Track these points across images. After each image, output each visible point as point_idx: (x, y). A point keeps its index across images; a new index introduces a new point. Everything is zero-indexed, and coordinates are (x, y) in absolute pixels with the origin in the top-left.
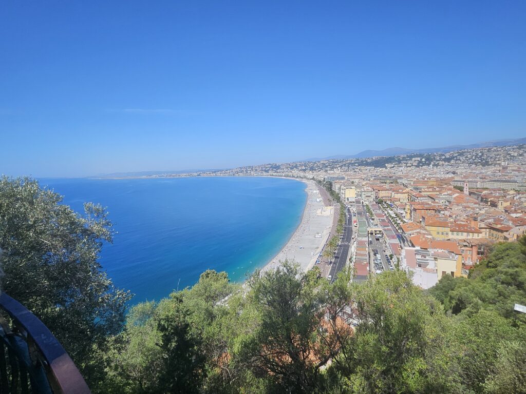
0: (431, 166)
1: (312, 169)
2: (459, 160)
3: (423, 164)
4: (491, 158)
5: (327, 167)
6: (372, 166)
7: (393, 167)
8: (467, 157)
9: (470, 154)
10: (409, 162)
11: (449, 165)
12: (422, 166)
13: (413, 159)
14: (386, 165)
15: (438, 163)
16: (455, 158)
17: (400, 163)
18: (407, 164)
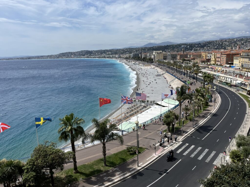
0: (193, 50)
1: (116, 53)
2: (209, 47)
3: (188, 49)
4: (227, 45)
8: (214, 45)
9: (215, 43)
11: (203, 50)
12: (188, 51)
13: (182, 46)
14: (166, 50)
15: (197, 49)
16: (207, 46)
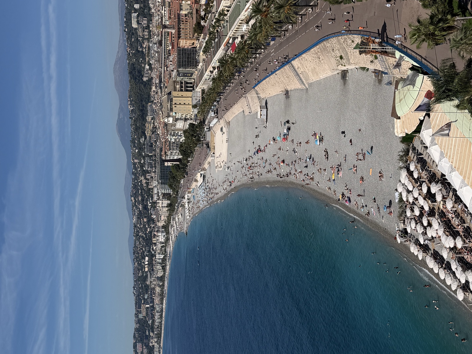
5: (145, 207)
6: (146, 108)
7: (150, 65)
10: (140, 33)
13: (135, 25)
14: (145, 79)
17: (142, 51)
18: (144, 39)
